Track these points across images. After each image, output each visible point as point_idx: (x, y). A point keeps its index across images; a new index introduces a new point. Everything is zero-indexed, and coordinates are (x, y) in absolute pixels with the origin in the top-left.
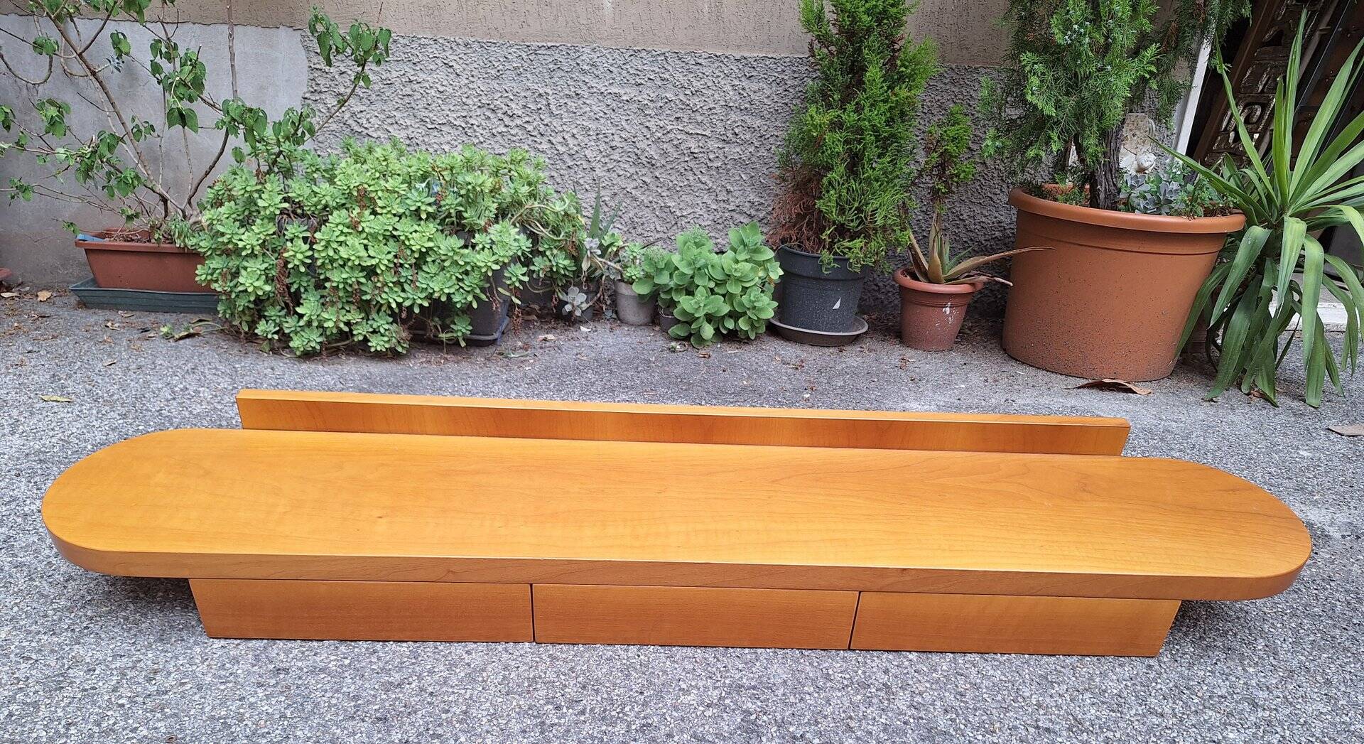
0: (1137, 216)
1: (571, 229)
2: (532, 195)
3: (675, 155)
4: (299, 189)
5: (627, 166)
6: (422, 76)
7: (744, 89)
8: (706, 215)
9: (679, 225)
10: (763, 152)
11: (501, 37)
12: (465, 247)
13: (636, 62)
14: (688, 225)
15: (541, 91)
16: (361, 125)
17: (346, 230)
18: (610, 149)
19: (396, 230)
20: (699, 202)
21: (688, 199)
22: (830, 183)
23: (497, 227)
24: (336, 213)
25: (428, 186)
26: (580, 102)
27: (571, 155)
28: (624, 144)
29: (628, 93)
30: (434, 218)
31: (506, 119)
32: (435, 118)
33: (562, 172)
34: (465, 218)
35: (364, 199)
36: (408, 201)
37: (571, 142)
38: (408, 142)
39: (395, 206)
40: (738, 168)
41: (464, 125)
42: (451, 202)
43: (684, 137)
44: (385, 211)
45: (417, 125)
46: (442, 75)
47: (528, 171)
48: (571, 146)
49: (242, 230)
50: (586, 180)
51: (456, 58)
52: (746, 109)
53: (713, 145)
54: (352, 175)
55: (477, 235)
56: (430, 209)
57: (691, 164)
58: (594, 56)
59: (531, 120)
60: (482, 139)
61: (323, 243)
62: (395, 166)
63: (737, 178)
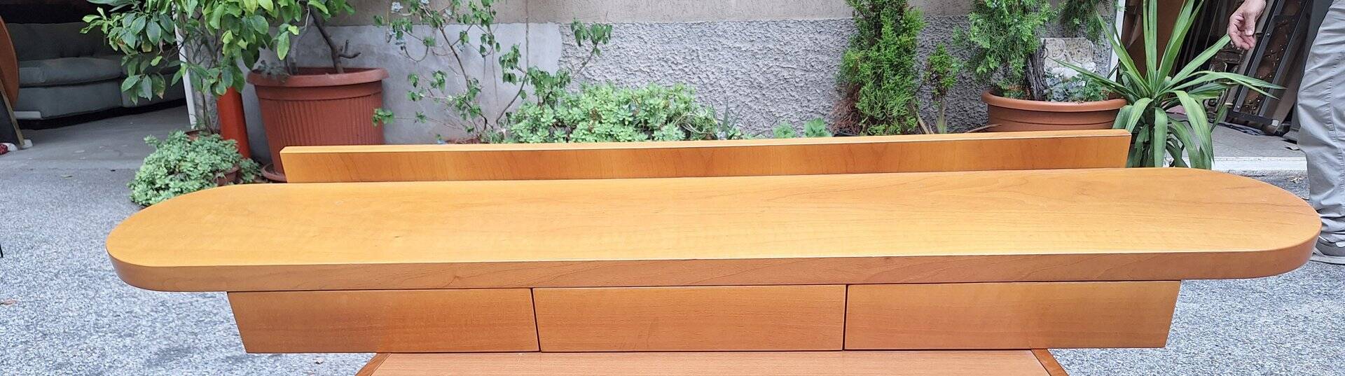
0: (1053, 103)
1: (709, 127)
2: (687, 109)
3: (775, 80)
4: (561, 112)
5: (745, 89)
6: (625, 44)
7: (816, 39)
9: (778, 123)
10: (829, 76)
11: (671, 20)
12: (649, 139)
13: (750, 28)
15: (694, 48)
16: (590, 74)
17: (586, 133)
18: (735, 80)
19: (611, 131)
20: (790, 108)
21: (784, 106)
22: (864, 92)
23: (666, 127)
24: (580, 124)
25: (630, 106)
26: (717, 53)
27: (711, 84)
28: (744, 76)
29: (747, 46)
30: (632, 124)
31: (673, 66)
32: (632, 68)
33: (706, 94)
34: (649, 123)
35: (596, 116)
36: (618, 116)
37: (711, 77)
38: (616, 82)
39: (612, 118)
40: (815, 86)
41: (648, 71)
42: (641, 115)
43: (780, 70)
44: (606, 121)
45: (621, 73)
46: (637, 43)
47: (685, 95)
48: (711, 79)
49: (532, 135)
50: (720, 99)
51: (645, 33)
52: (818, 51)
53: (798, 73)
54: (589, 103)
55: (655, 132)
56: (631, 119)
57: (785, 85)
58: (725, 26)
59: (687, 65)
60: (659, 78)
62: (612, 97)
63: (814, 92)
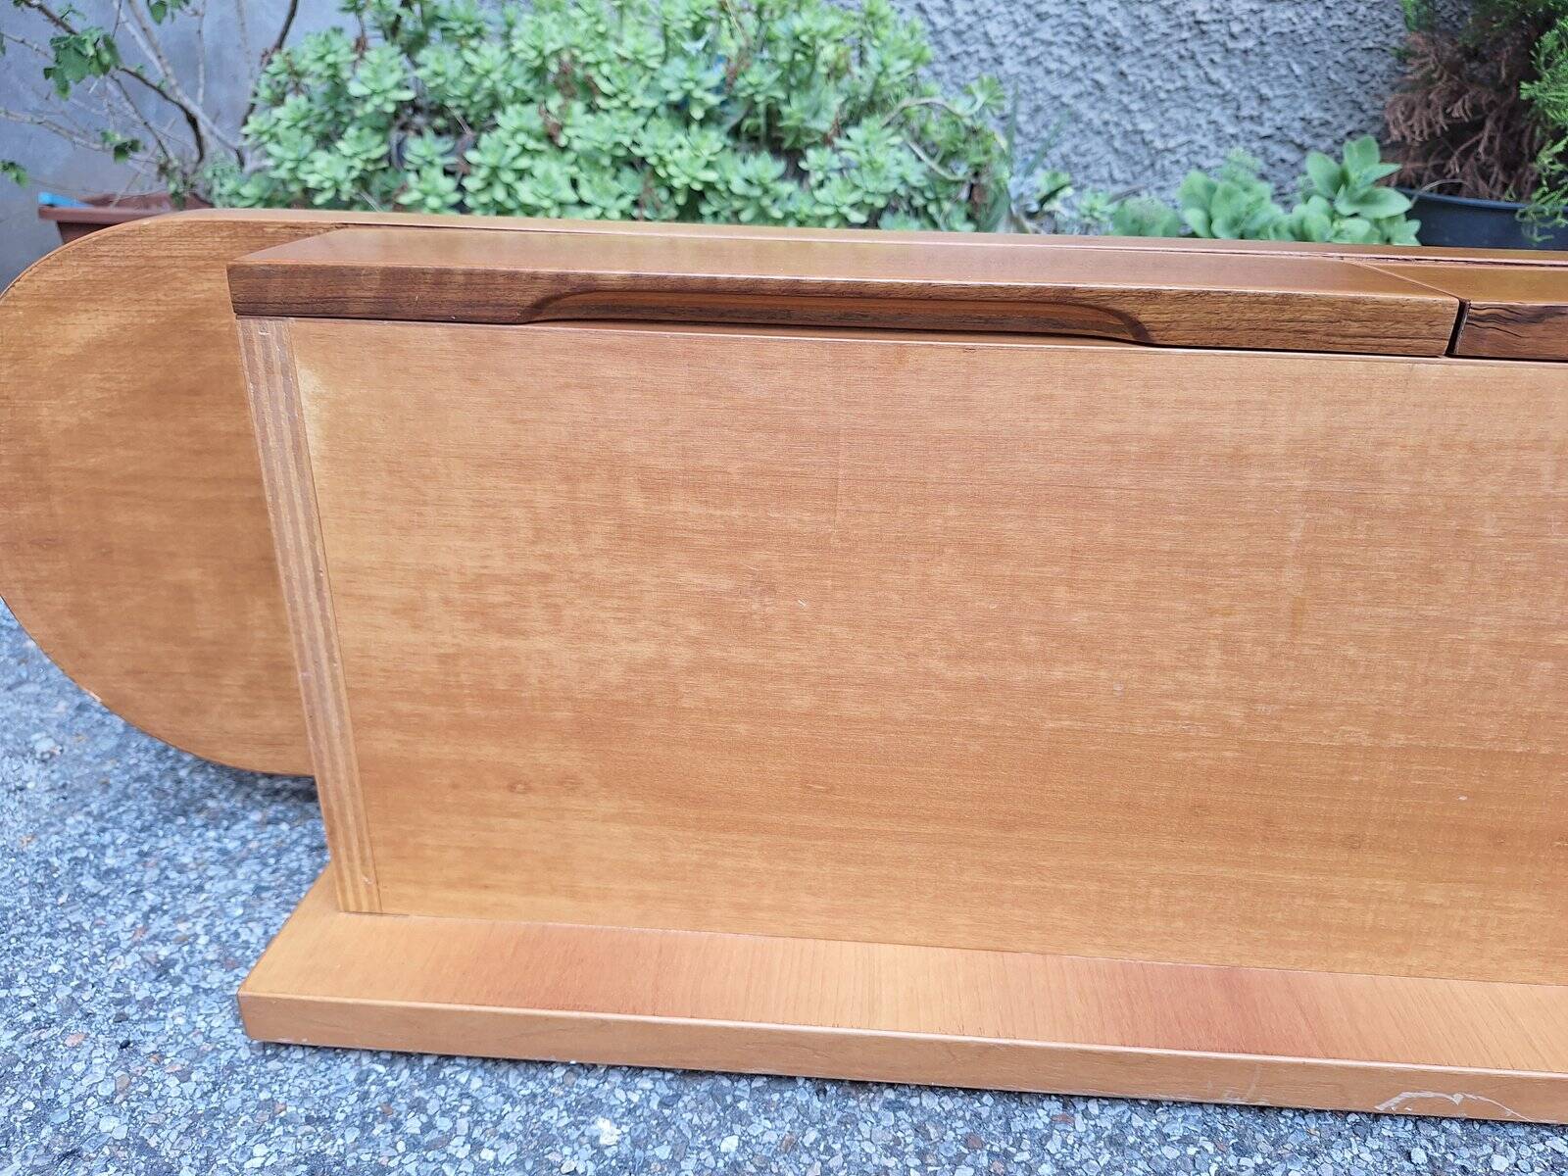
3: (1164, 28)
4: (435, 59)
5: (1065, 52)
8: (1213, 148)
9: (1158, 167)
10: (1340, 19)
12: (786, 177)
14: (1175, 169)
17: (532, 144)
18: (1035, 20)
19: (639, 144)
20: (1203, 122)
23: (855, 134)
24: (511, 109)
27: (958, 34)
30: (719, 121)
33: (939, 67)
34: (785, 117)
35: (574, 82)
36: (664, 84)
39: (638, 94)
40: (1287, 52)
42: (757, 79)
44: (616, 103)
47: (903, 34)
48: (960, 14)
54: (544, 32)
55: (811, 154)
56: (712, 100)
61: (483, 173)
63: (1283, 71)
